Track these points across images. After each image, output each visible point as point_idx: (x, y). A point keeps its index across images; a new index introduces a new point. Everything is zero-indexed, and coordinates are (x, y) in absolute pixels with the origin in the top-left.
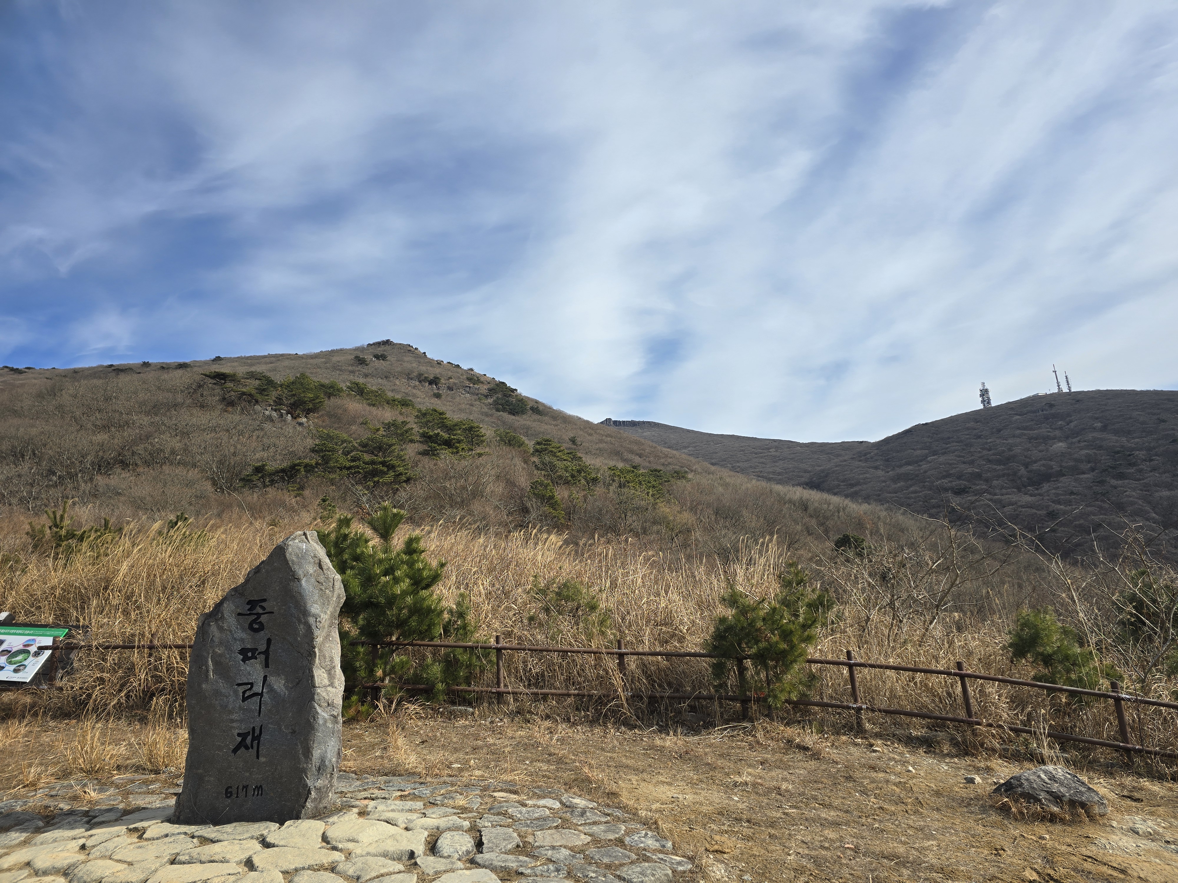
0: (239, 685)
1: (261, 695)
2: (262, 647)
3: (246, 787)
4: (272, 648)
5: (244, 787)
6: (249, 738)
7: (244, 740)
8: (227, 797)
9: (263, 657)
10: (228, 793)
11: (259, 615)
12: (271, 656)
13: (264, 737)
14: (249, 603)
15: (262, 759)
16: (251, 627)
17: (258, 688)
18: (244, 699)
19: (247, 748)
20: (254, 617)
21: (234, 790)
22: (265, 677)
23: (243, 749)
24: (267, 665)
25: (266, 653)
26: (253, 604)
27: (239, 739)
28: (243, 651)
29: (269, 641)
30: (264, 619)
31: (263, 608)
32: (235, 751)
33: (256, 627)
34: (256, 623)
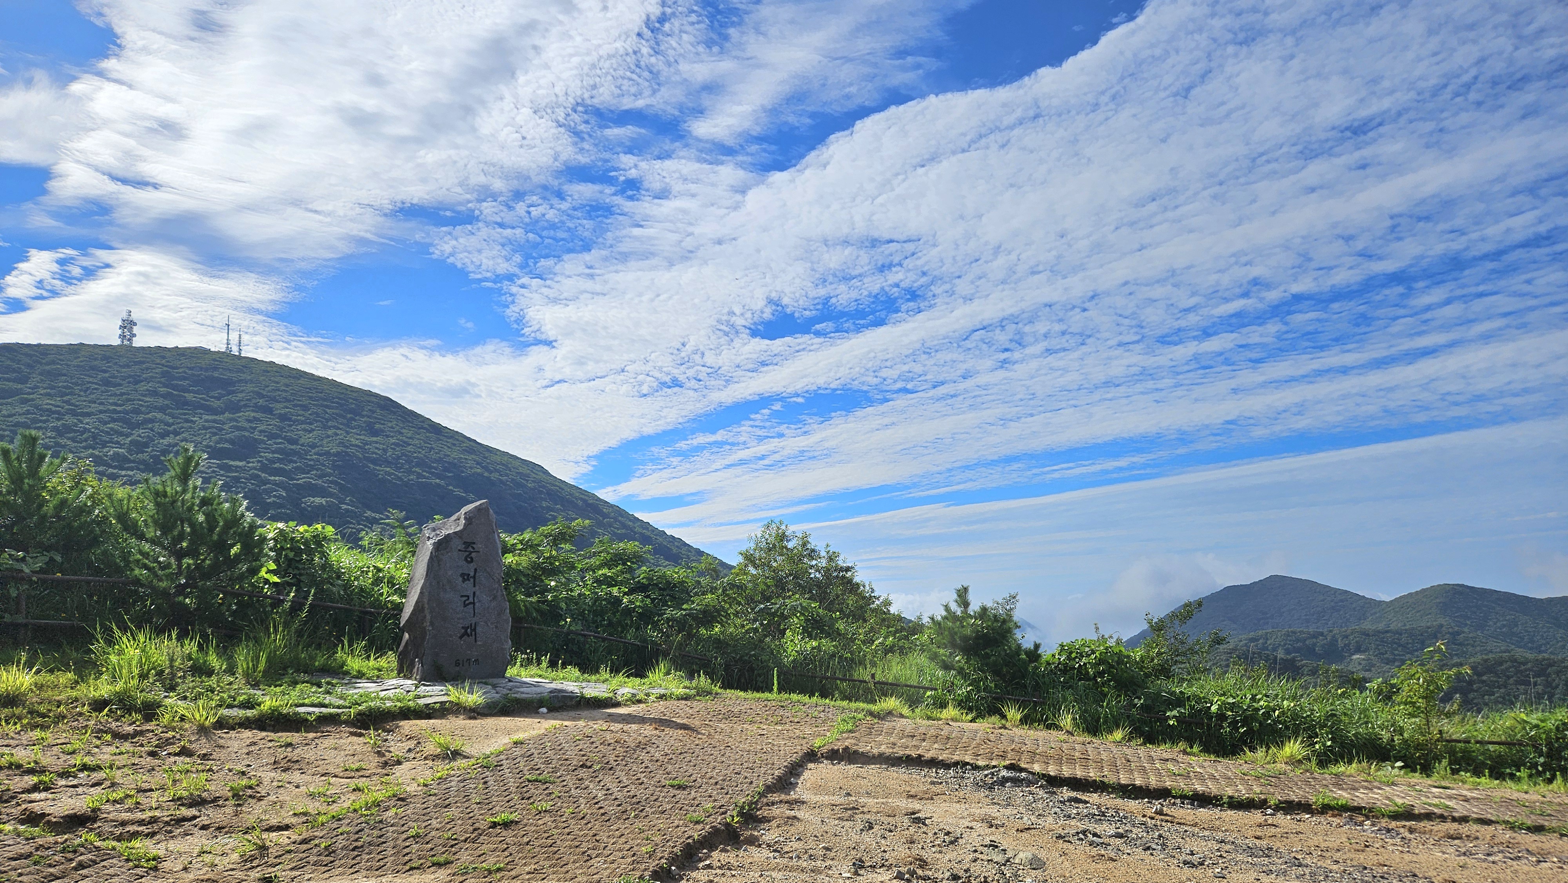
0: (462, 596)
1: (474, 603)
2: (472, 574)
3: (469, 660)
4: (477, 574)
5: (467, 660)
6: (469, 630)
7: (466, 631)
8: (457, 666)
9: (472, 580)
10: (457, 664)
11: (471, 553)
12: (477, 580)
13: (479, 629)
14: (465, 543)
15: (479, 643)
16: (466, 560)
17: (471, 600)
18: (465, 605)
19: (468, 636)
20: (468, 553)
21: (461, 662)
22: (474, 593)
23: (466, 637)
24: (474, 586)
25: (474, 577)
26: (468, 544)
27: (463, 630)
28: (463, 575)
29: (476, 570)
30: (473, 555)
31: (473, 548)
32: (461, 637)
33: (469, 560)
34: (469, 558)
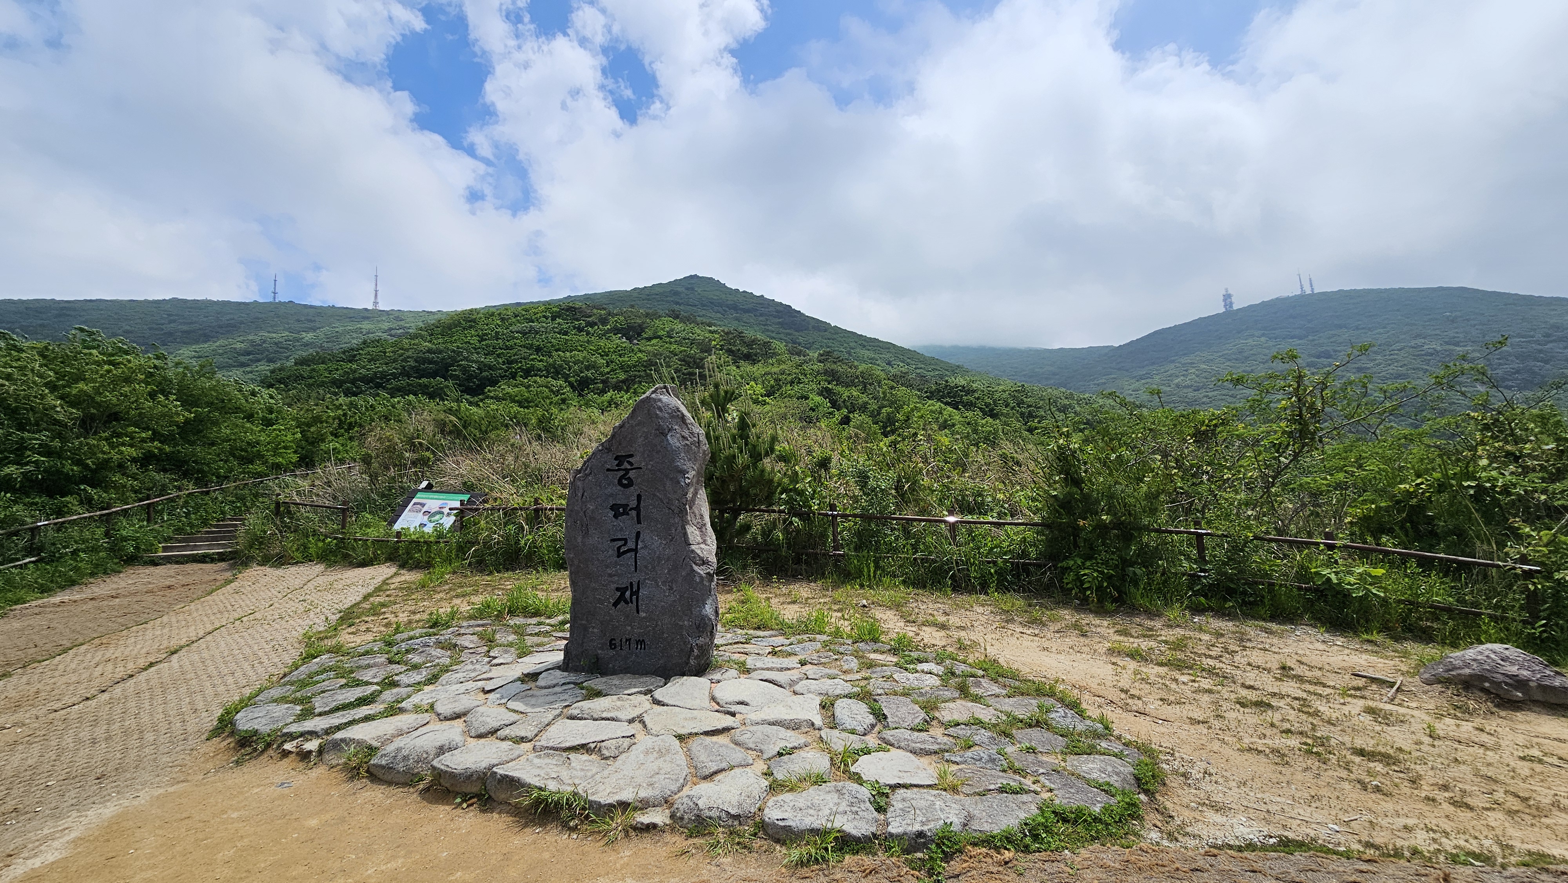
0: (613, 540)
1: (635, 550)
2: (633, 503)
3: (629, 640)
4: (642, 505)
5: (627, 640)
6: (628, 594)
7: (623, 595)
8: (611, 648)
9: (634, 513)
11: (627, 471)
12: (643, 513)
13: (643, 592)
14: (616, 459)
15: (643, 614)
16: (620, 484)
17: (631, 545)
18: (619, 555)
19: (627, 603)
20: (622, 473)
21: (617, 642)
22: (638, 534)
23: (622, 603)
24: (639, 522)
25: (637, 509)
26: (620, 459)
27: (619, 594)
28: (614, 507)
29: (639, 497)
30: (632, 474)
31: (630, 463)
32: (615, 604)
33: (626, 482)
34: (626, 479)
